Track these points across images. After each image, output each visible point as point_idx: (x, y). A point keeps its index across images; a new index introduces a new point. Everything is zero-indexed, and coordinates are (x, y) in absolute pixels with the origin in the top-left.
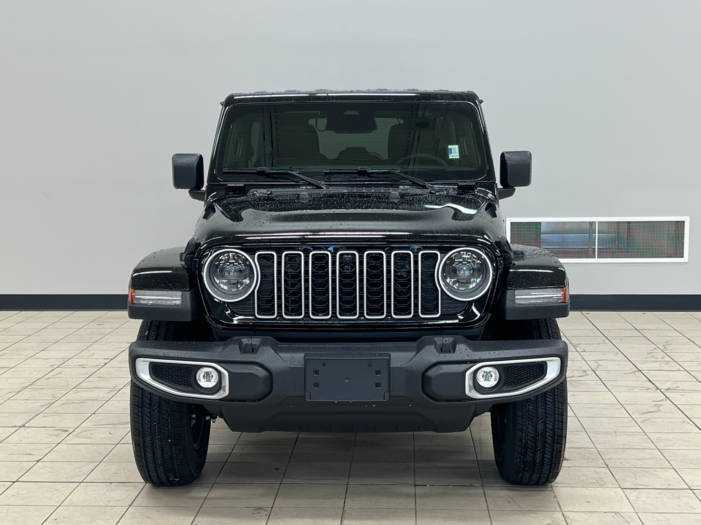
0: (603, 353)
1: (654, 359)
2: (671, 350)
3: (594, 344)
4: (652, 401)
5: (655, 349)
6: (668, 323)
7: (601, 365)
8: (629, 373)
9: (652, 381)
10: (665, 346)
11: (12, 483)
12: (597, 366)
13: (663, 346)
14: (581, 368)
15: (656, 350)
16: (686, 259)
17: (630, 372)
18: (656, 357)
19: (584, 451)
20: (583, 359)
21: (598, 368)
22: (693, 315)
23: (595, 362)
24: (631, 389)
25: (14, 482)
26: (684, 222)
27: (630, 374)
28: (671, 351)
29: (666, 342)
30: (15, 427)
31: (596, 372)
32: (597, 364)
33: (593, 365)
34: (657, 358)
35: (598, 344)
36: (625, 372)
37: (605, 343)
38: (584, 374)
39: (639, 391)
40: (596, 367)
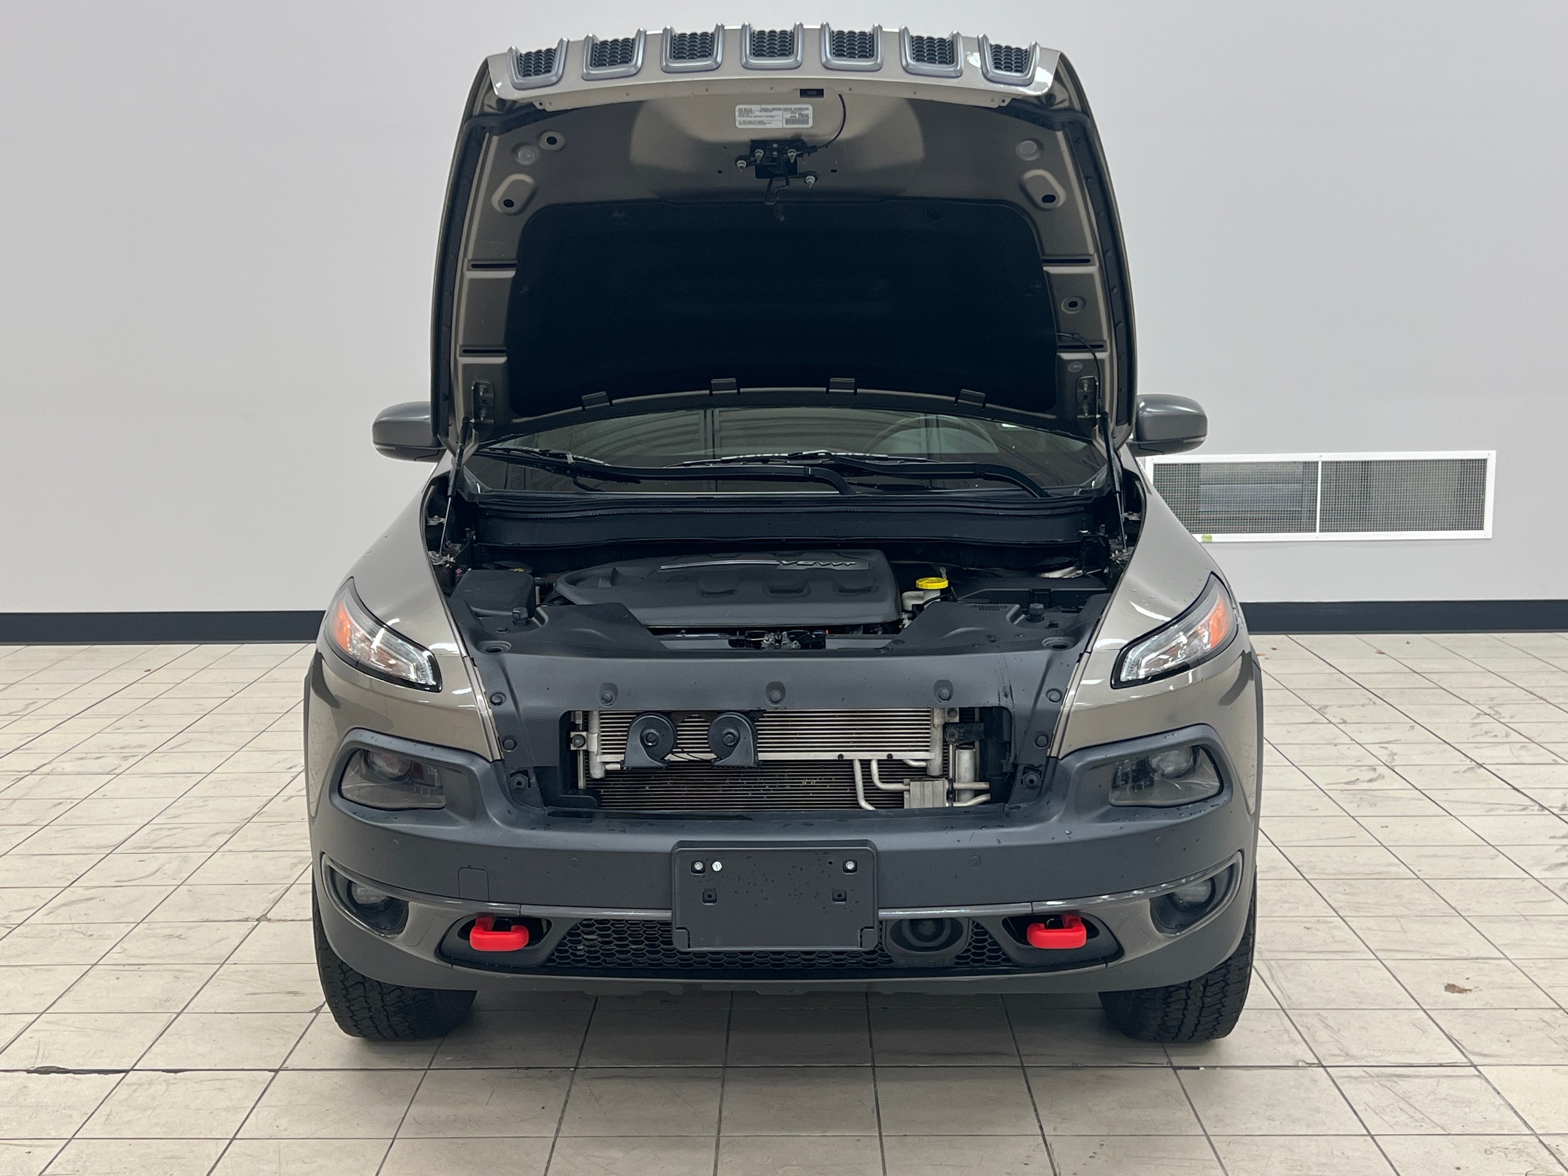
0: (1385, 725)
1: (1490, 737)
2: (1511, 717)
3: (1353, 706)
4: (1551, 838)
5: (1478, 714)
6: (1466, 656)
7: (1396, 754)
8: (1464, 772)
9: (1521, 790)
10: (1496, 709)
11: (273, 1074)
12: (1389, 755)
13: (1490, 708)
14: (1359, 761)
15: (1482, 716)
16: (1487, 532)
17: (1464, 768)
18: (1493, 734)
19: (1485, 965)
20: (1352, 739)
21: (1393, 760)
22: (1504, 640)
23: (1382, 747)
24: (1491, 809)
25: (276, 1071)
26: (1485, 460)
27: (1465, 774)
28: (1512, 721)
29: (1492, 699)
30: (246, 920)
31: (1396, 769)
32: (1388, 752)
33: (1383, 755)
34: (1496, 736)
35: (1363, 706)
36: (1457, 770)
37: (1375, 703)
38: (1372, 775)
39: (1508, 813)
40: (1390, 759)
